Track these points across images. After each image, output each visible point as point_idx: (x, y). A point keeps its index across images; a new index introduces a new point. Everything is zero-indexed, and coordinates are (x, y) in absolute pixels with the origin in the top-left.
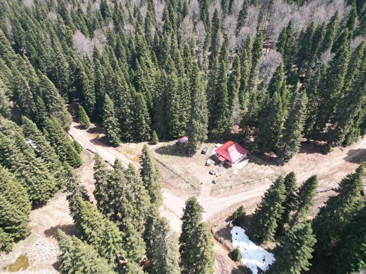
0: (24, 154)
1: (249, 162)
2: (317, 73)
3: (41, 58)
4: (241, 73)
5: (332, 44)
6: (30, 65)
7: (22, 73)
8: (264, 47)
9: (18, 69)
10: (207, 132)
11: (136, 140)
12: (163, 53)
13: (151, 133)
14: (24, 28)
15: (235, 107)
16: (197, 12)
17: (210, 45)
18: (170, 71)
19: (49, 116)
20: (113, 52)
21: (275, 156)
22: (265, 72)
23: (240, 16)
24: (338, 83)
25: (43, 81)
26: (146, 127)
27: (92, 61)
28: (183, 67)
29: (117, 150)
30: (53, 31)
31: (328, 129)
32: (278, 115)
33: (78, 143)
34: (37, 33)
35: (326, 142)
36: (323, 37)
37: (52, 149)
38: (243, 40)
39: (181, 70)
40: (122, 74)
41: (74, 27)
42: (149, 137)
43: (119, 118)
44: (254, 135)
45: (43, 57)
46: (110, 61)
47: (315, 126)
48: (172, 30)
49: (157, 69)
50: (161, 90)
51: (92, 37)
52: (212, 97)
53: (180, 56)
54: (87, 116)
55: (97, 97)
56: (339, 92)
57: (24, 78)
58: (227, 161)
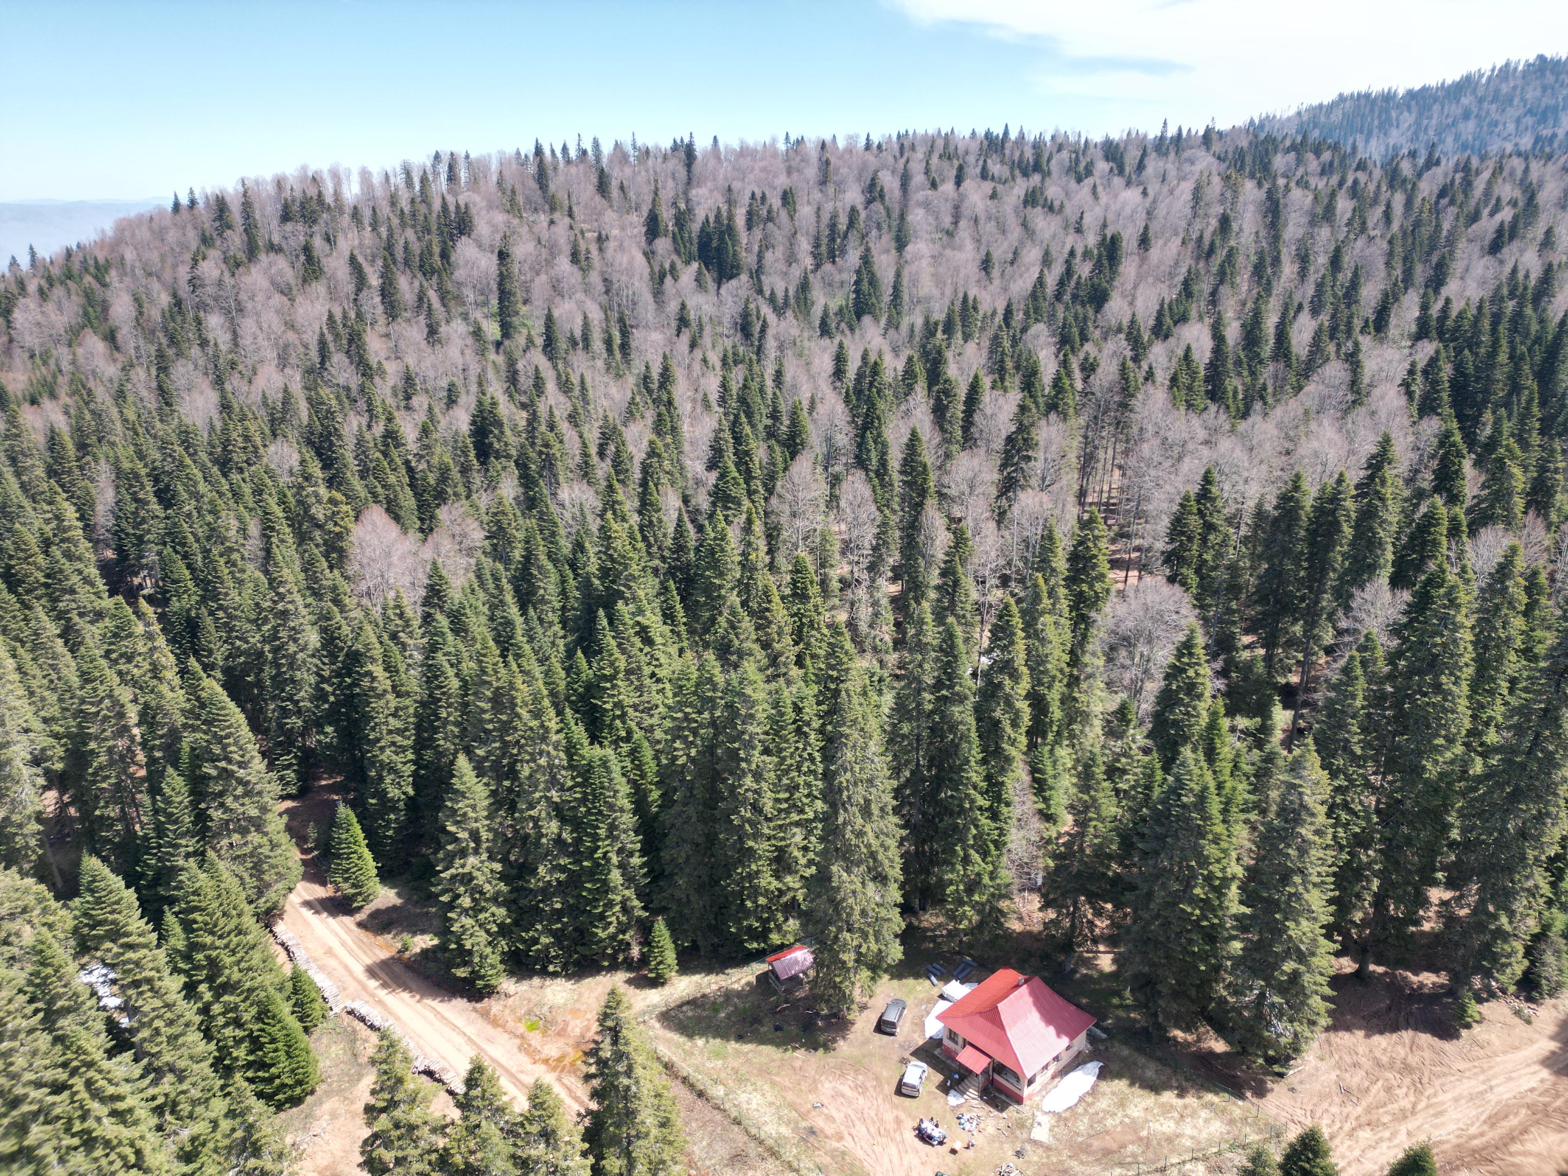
0: (59, 1040)
1: (1103, 1075)
2: (1346, 671)
3: (211, 613)
4: (1031, 669)
5: (1390, 557)
6: (161, 641)
7: (120, 673)
8: (1115, 564)
9: (107, 654)
10: (898, 923)
11: (577, 963)
12: (710, 590)
13: (645, 929)
14: (161, 501)
15: (1015, 811)
16: (844, 439)
17: (897, 556)
18: (734, 658)
19: (200, 855)
20: (507, 587)
21: (1220, 1046)
22: (1128, 662)
23: (1006, 452)
24: (1445, 711)
25: (203, 706)
26: (624, 903)
27: (416, 623)
28: (788, 640)
29: (485, 1015)
30: (278, 512)
31: (1439, 914)
32: (1210, 850)
33: (312, 983)
34: (209, 518)
35: (1442, 979)
36: (1347, 531)
37: (189, 1011)
38: (1026, 541)
39: (780, 654)
40: (537, 671)
41: (363, 493)
42: (635, 952)
43: (504, 861)
44: (1112, 941)
45: (221, 608)
46: (492, 619)
47: (1379, 902)
48: (746, 504)
49: (681, 651)
50: (695, 732)
51: (426, 531)
52: (912, 766)
53: (776, 599)
54: (368, 855)
55: (420, 767)
56: (1459, 749)
57: (125, 694)
58: (999, 1068)
